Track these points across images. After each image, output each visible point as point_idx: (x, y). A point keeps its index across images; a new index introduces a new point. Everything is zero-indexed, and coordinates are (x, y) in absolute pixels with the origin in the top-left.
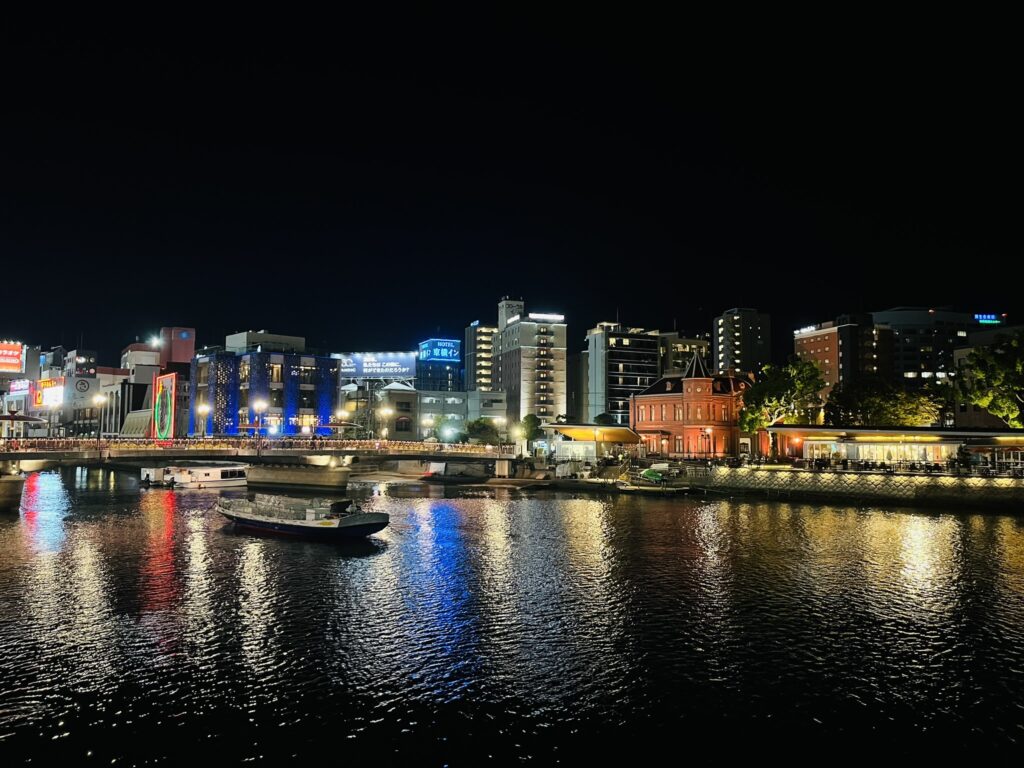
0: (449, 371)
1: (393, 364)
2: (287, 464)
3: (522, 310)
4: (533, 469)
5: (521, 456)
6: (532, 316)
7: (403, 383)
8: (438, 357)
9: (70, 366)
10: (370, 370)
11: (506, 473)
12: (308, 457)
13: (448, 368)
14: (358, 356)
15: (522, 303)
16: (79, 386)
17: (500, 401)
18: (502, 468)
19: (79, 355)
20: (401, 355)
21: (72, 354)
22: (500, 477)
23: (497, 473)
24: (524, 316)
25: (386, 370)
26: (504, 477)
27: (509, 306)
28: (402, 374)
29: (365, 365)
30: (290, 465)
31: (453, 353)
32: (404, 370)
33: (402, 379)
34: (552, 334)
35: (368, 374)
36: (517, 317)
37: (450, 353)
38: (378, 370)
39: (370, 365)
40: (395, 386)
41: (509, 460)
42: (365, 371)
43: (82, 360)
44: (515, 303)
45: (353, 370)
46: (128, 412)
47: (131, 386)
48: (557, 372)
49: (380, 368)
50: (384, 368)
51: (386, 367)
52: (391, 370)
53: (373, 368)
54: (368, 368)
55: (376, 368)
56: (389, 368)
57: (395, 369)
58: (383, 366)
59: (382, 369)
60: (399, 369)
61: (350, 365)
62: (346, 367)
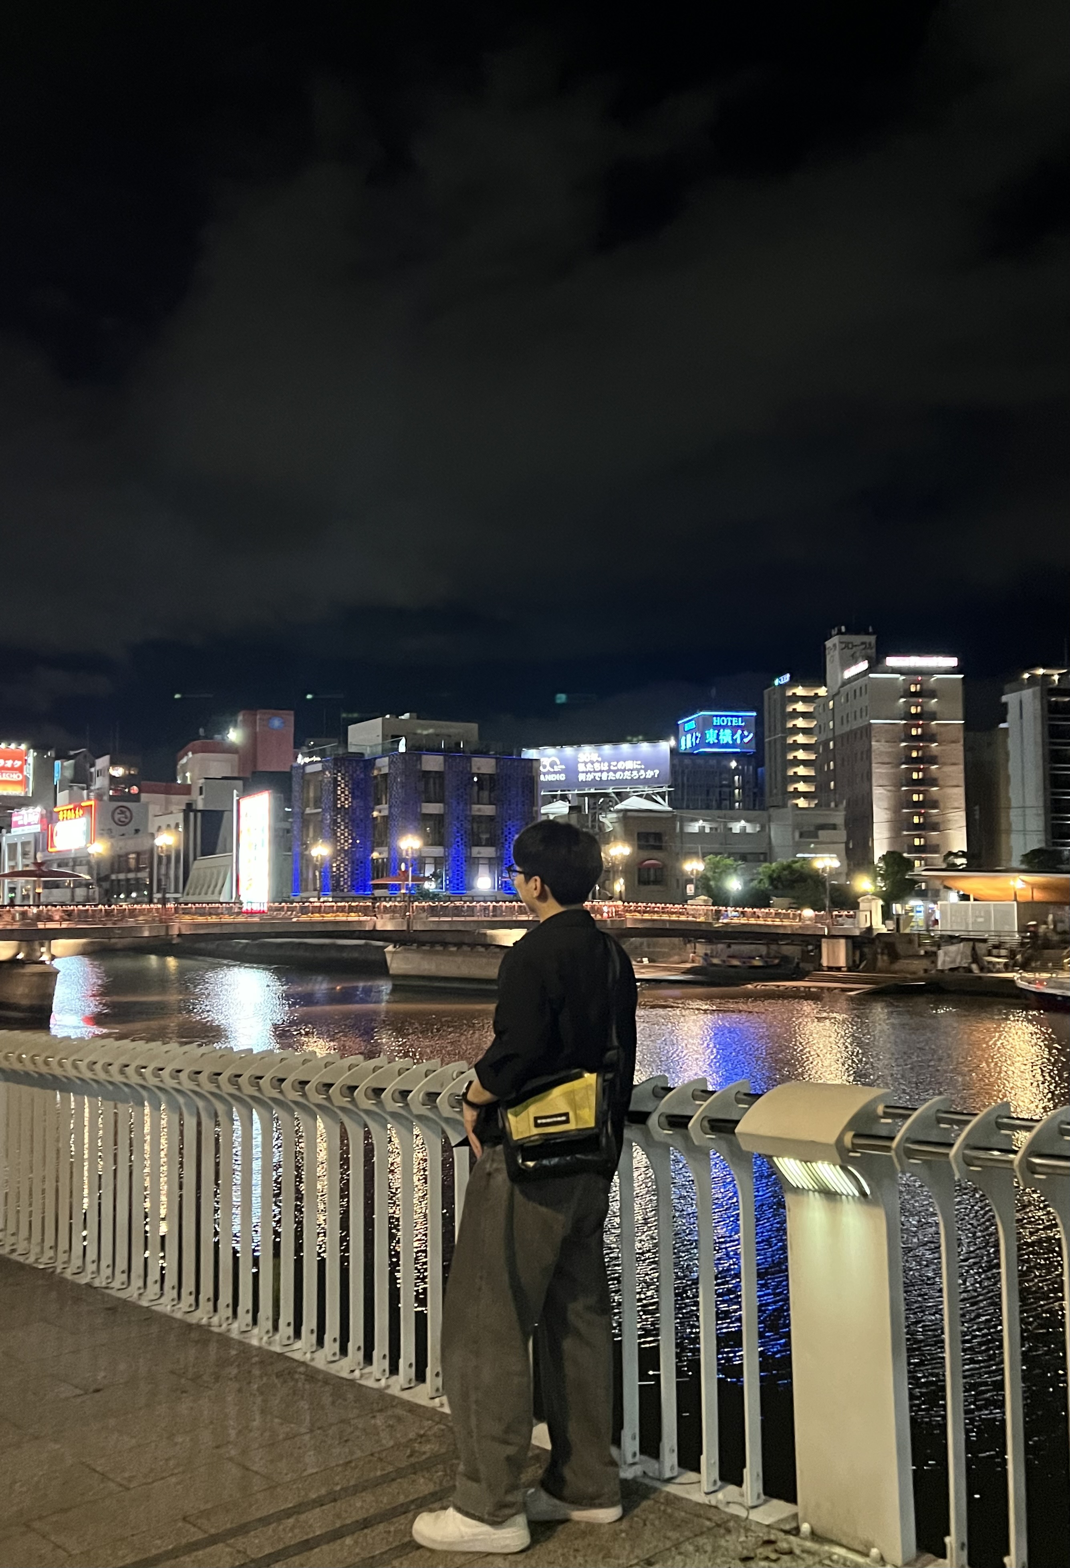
0: (736, 771)
1: (629, 765)
2: (455, 945)
3: (872, 652)
4: (894, 956)
5: (870, 929)
6: (892, 661)
7: (648, 797)
8: (714, 745)
9: (100, 783)
10: (590, 777)
11: (842, 962)
12: (489, 932)
13: (733, 764)
14: (569, 751)
15: (872, 639)
16: (117, 817)
17: (834, 827)
18: (833, 954)
19: (113, 763)
20: (645, 747)
21: (102, 762)
22: (830, 969)
23: (825, 962)
24: (876, 664)
25: (618, 776)
26: (839, 969)
27: (847, 646)
28: (646, 782)
29: (581, 767)
30: (459, 945)
31: (743, 737)
32: (650, 774)
33: (648, 790)
34: (932, 694)
35: (586, 784)
36: (863, 666)
37: (738, 736)
38: (604, 777)
39: (589, 767)
40: (634, 803)
41: (847, 937)
42: (582, 777)
43: (118, 772)
44: (857, 639)
45: (562, 777)
46: (195, 859)
47: (199, 814)
48: (947, 769)
49: (608, 771)
50: (615, 772)
51: (618, 770)
52: (627, 775)
53: (595, 772)
54: (587, 773)
55: (601, 771)
56: (624, 771)
57: (635, 773)
58: (612, 768)
59: (611, 774)
60: (642, 772)
61: (556, 769)
62: (549, 773)
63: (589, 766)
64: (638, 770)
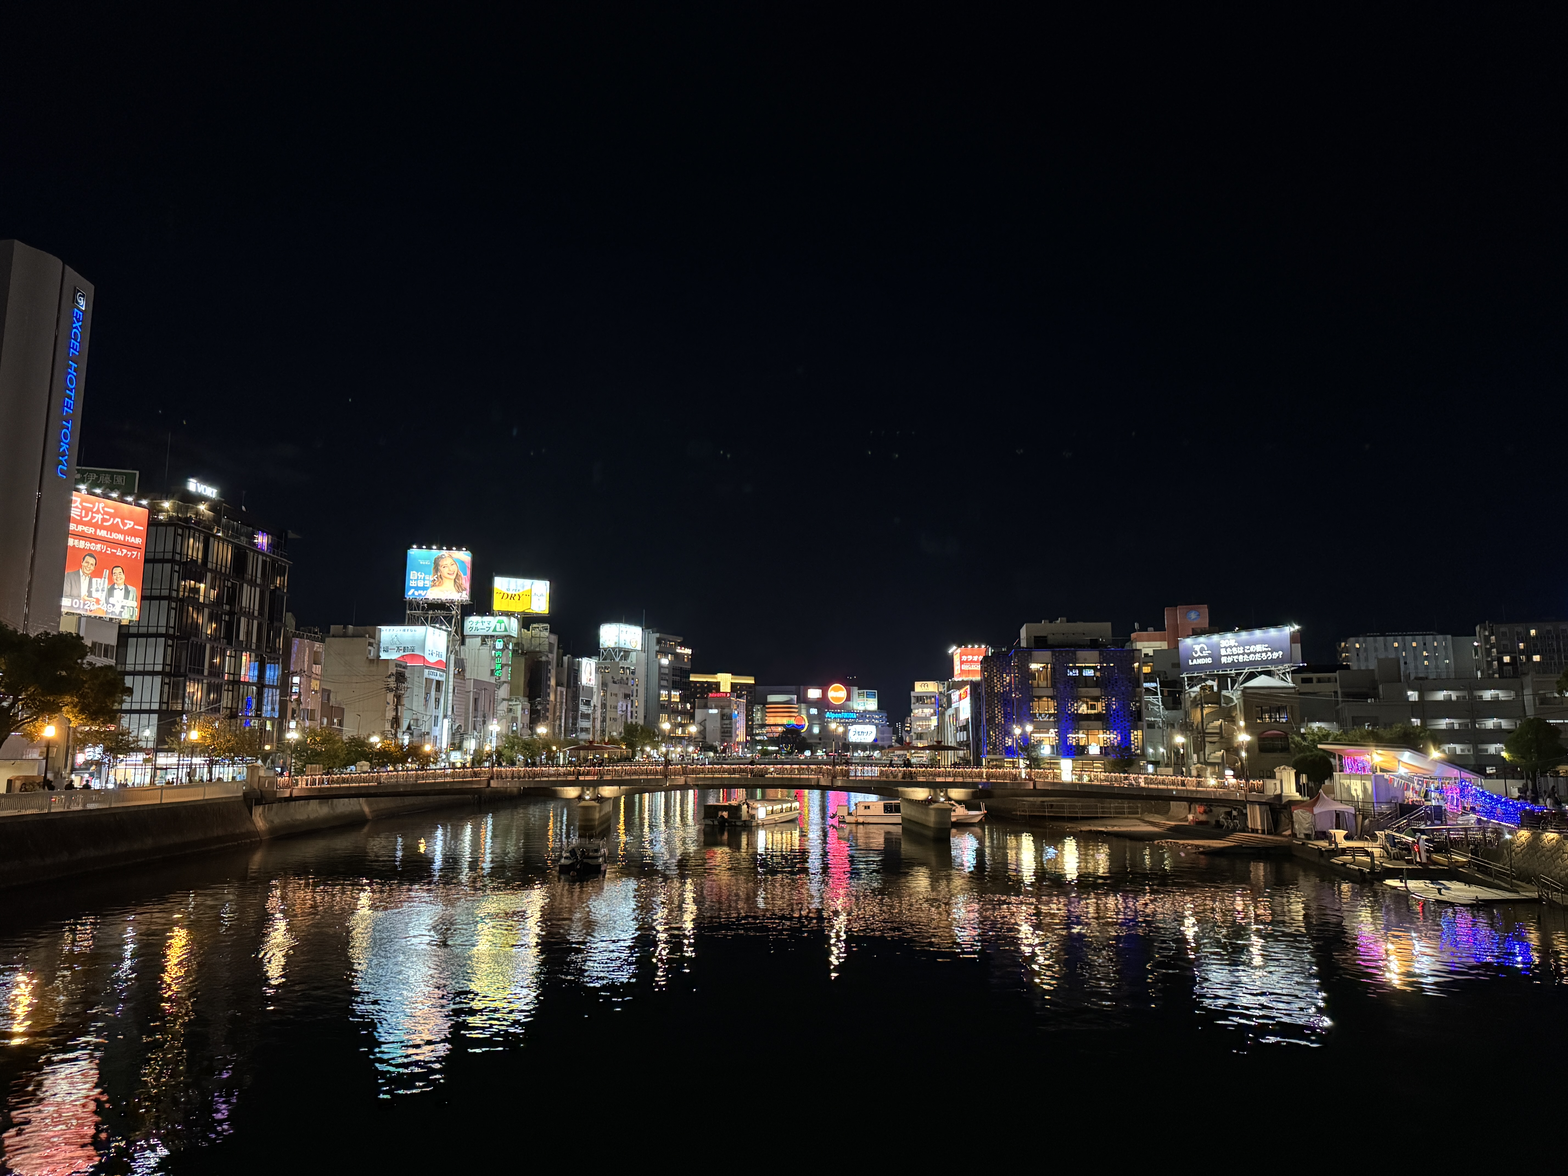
1: (1259, 648)
7: (1276, 676)
10: (1230, 660)
11: (1259, 825)
14: (1215, 638)
18: (1254, 816)
20: (1273, 632)
22: (1253, 831)
23: (1250, 825)
25: (1252, 657)
26: (1257, 832)
28: (1273, 662)
29: (1223, 652)
32: (1275, 655)
35: (1227, 665)
38: (1241, 659)
40: (1262, 681)
42: (1224, 660)
45: (1209, 661)
49: (1243, 654)
50: (1248, 654)
51: (1251, 653)
52: (1258, 657)
53: (1233, 655)
54: (1227, 656)
55: (1238, 654)
56: (1255, 653)
57: (1264, 654)
58: (1246, 651)
59: (1246, 656)
60: (1269, 654)
61: (1205, 654)
62: (1200, 657)
63: (1229, 650)
64: (1266, 652)
